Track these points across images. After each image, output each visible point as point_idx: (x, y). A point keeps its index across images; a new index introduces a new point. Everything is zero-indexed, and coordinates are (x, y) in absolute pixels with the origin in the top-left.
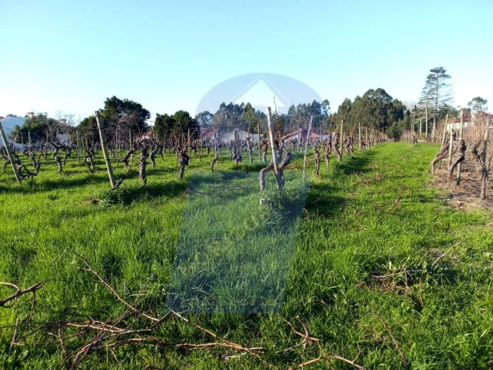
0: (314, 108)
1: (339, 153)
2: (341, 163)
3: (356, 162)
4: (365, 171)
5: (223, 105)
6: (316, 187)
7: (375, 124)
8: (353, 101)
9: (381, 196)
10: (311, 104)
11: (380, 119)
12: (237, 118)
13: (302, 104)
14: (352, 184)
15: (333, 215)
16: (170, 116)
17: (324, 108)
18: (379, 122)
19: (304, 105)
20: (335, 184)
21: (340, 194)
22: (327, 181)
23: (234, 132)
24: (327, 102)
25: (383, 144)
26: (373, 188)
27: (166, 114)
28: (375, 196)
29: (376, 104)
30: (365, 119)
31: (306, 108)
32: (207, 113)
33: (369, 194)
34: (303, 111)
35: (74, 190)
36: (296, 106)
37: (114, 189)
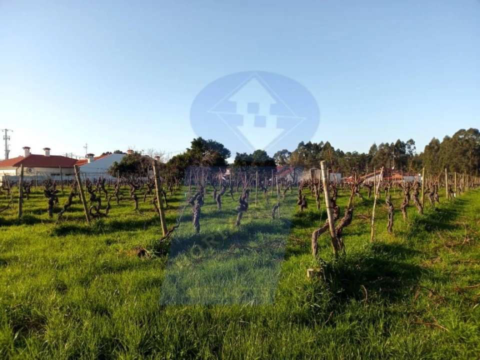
0: (398, 148)
1: (420, 205)
2: (422, 217)
3: (440, 215)
4: (452, 228)
5: (302, 144)
6: (387, 248)
7: (467, 165)
8: (441, 141)
9: (468, 268)
10: (395, 144)
11: (473, 161)
12: (315, 156)
13: (385, 143)
14: (432, 246)
15: (400, 296)
16: (249, 155)
17: (409, 148)
18: (472, 164)
19: (387, 144)
20: (412, 244)
21: (416, 261)
22: (401, 240)
23: (310, 171)
24: (412, 142)
25: (476, 189)
26: (459, 255)
27: (245, 153)
28: (461, 267)
29: (467, 145)
30: (455, 160)
31: (389, 147)
32: (285, 151)
33: (452, 263)
34: (386, 151)
35: (136, 232)
36: (378, 145)
37: (164, 238)
